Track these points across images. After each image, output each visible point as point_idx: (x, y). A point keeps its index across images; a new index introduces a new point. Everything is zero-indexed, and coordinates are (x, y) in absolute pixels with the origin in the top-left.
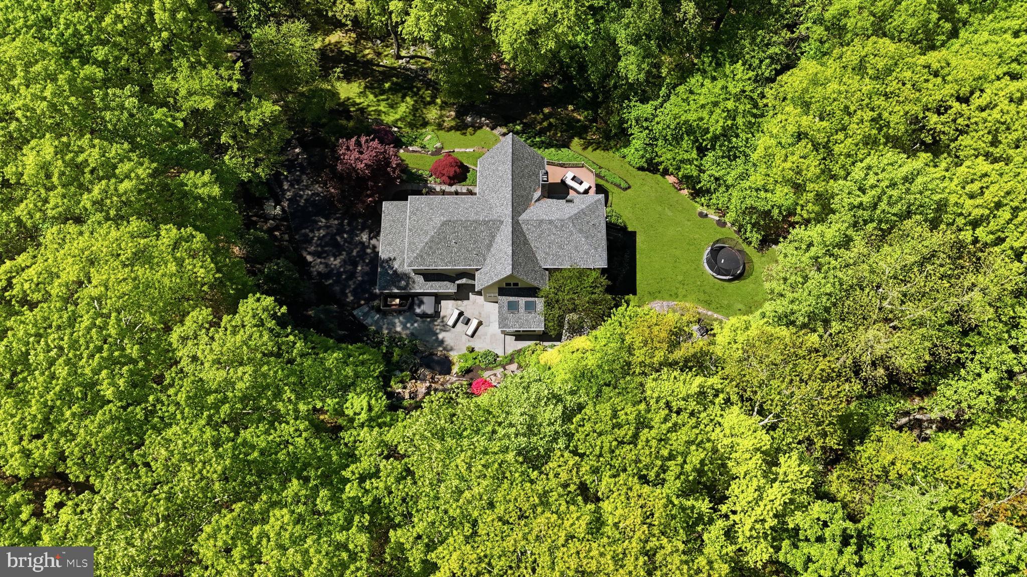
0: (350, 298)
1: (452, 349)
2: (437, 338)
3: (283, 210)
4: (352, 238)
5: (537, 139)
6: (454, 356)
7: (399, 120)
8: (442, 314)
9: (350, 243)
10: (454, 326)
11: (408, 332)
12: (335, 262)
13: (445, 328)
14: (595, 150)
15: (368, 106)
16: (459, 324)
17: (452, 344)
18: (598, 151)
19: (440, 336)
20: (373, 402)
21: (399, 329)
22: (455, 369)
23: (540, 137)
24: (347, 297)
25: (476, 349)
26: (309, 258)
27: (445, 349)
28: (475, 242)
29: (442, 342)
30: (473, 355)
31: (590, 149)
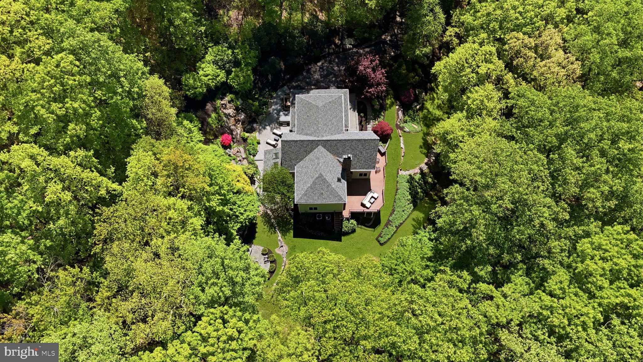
0: (294, 84)
1: (260, 133)
2: (267, 126)
3: (350, 49)
4: (332, 82)
5: (419, 190)
6: (256, 134)
7: (428, 111)
8: (281, 127)
9: (329, 81)
10: (274, 133)
11: (271, 112)
12: (317, 76)
13: (272, 129)
14: (413, 226)
15: (437, 93)
16: (274, 136)
17: (263, 133)
18: (413, 228)
19: (268, 127)
20: (209, 77)
21: (273, 107)
22: (247, 135)
23: (422, 192)
24: (295, 83)
25: (259, 145)
26: (319, 64)
27: (260, 130)
28: (308, 126)
29: (265, 128)
30: (255, 143)
31: (414, 223)
